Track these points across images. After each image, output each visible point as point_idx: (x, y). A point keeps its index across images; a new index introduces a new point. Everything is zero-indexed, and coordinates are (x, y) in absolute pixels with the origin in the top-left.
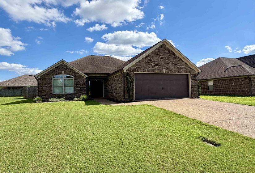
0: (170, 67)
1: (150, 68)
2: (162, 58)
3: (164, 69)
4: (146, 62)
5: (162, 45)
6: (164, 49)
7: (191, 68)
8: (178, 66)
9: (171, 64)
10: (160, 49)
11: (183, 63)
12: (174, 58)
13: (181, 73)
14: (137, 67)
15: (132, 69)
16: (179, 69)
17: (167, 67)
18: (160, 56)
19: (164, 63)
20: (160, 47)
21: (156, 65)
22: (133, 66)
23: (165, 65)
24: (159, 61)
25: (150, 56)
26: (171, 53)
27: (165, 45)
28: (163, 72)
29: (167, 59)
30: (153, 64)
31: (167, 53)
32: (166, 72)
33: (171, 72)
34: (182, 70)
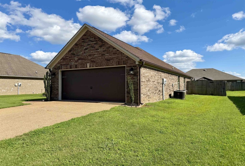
0: (96, 59)
1: (73, 63)
2: (86, 49)
3: (88, 63)
4: (70, 57)
5: (86, 32)
6: (89, 37)
7: (127, 57)
8: (107, 56)
9: (97, 54)
10: (85, 37)
11: (114, 50)
12: (101, 47)
13: (110, 66)
14: (61, 64)
15: (57, 67)
16: (108, 60)
17: (92, 60)
18: (85, 48)
19: (89, 55)
20: (84, 35)
21: (79, 59)
22: (58, 64)
23: (90, 58)
24: (82, 54)
25: (73, 49)
26: (97, 39)
27: (90, 32)
28: (87, 67)
29: (92, 49)
30: (76, 59)
31: (93, 41)
32: (90, 67)
33: (96, 67)
34: (111, 61)
